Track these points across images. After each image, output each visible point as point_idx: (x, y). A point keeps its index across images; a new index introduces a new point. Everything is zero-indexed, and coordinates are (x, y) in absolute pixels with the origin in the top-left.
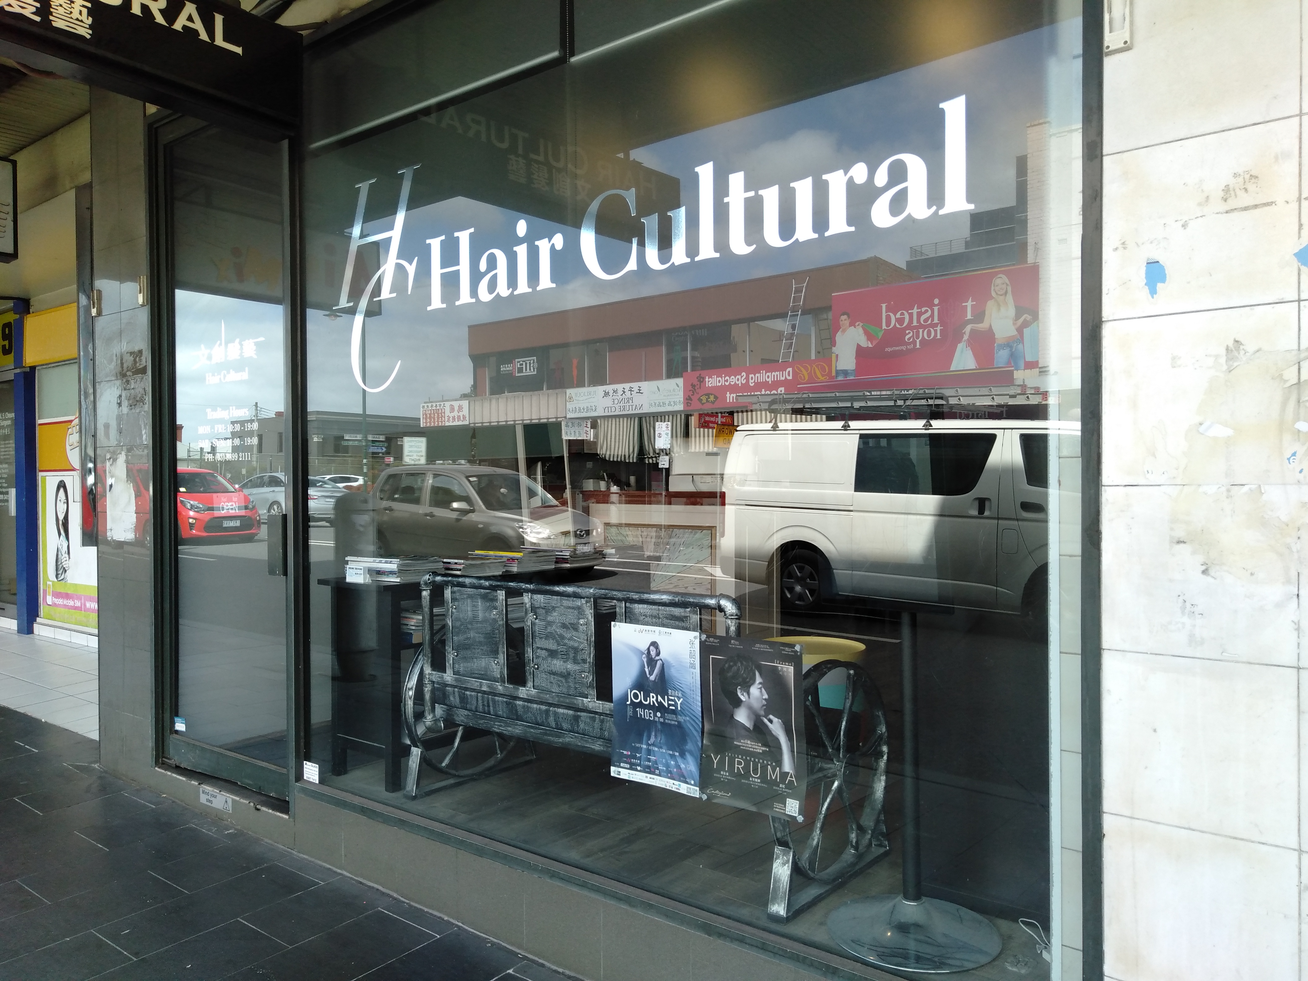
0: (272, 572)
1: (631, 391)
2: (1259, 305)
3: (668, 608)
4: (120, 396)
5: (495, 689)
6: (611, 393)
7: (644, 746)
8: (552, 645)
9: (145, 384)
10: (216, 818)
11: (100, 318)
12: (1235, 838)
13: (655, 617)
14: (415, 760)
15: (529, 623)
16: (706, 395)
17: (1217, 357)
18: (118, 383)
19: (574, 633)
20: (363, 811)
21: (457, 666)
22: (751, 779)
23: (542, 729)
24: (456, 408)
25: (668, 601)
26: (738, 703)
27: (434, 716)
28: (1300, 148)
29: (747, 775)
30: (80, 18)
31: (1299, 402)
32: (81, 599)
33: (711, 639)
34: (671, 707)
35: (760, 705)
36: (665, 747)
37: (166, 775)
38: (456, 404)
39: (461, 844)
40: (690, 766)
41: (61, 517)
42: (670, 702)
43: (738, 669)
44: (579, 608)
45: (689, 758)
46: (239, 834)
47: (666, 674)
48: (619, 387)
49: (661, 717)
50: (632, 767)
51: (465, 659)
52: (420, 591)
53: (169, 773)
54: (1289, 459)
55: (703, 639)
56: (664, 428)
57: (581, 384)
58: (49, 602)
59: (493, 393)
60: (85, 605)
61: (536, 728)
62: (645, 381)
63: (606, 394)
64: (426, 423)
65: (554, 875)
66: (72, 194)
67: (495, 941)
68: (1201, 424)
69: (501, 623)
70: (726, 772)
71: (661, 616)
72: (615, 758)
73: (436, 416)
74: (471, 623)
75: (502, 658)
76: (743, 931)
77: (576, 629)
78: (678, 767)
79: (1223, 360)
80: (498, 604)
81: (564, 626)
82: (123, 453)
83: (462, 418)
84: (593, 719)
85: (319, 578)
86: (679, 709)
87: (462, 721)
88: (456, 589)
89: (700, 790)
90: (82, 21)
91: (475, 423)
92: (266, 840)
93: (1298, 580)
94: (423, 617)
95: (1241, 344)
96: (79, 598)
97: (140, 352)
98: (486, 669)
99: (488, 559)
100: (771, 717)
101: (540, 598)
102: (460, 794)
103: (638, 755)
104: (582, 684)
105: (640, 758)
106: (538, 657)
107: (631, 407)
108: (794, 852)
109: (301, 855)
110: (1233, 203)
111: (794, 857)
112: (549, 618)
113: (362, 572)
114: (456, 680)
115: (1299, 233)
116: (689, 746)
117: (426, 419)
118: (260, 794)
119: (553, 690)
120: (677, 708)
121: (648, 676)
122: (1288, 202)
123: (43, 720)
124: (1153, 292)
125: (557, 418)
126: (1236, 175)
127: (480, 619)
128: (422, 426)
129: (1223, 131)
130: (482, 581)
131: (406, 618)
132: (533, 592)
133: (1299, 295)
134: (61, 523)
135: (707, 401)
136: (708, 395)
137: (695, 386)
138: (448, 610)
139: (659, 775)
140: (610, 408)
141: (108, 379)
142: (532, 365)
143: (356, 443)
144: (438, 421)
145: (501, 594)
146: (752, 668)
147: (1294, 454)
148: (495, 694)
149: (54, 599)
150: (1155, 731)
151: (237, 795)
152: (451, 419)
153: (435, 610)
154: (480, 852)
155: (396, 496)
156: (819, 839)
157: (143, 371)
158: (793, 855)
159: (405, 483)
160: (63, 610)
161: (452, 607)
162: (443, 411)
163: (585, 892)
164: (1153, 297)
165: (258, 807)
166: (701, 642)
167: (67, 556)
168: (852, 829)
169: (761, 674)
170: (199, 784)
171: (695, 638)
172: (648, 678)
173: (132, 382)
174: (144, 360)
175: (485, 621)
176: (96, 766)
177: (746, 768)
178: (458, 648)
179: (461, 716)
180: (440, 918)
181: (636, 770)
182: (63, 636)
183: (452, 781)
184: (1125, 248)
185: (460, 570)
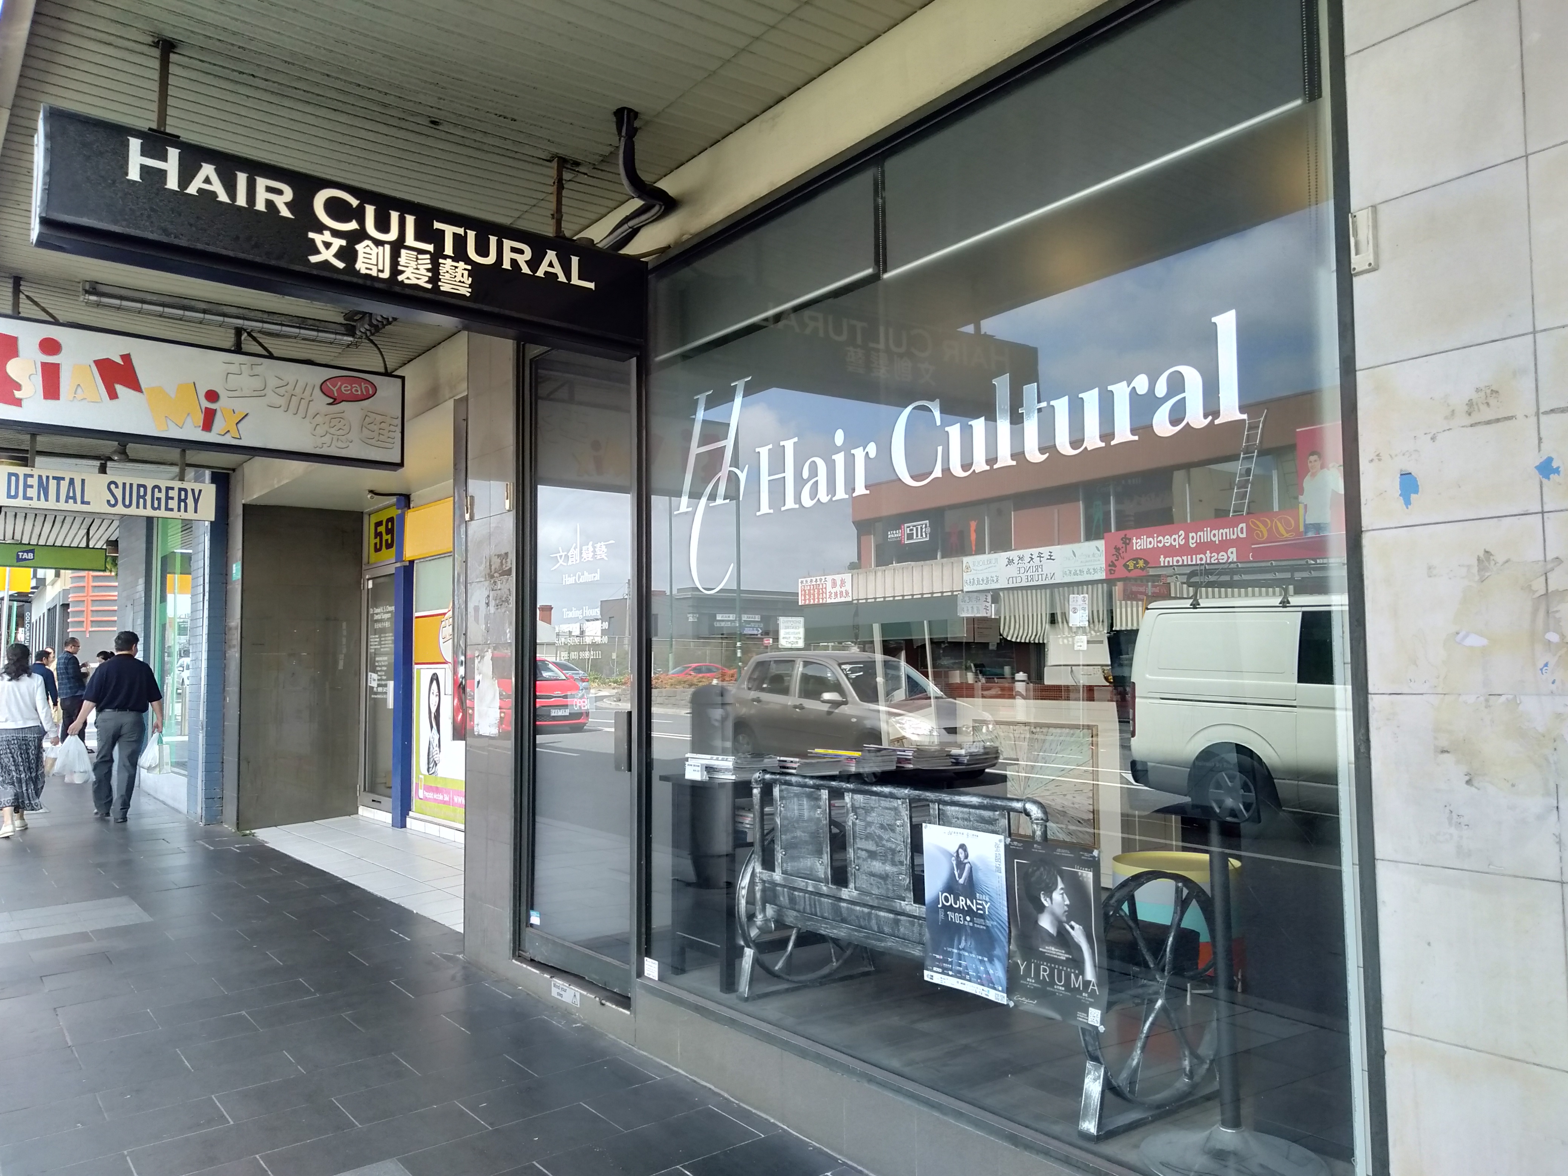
0: (618, 768)
1: (1040, 557)
2: (1506, 516)
3: (978, 811)
4: (489, 596)
5: (821, 889)
6: (1016, 560)
7: (955, 951)
8: (871, 846)
9: (510, 584)
10: (565, 1012)
11: (473, 522)
12: (1511, 1059)
13: (966, 820)
14: (748, 961)
15: (850, 823)
16: (1133, 559)
17: (1469, 567)
18: (487, 583)
19: (892, 834)
20: (697, 1009)
21: (785, 865)
22: (1055, 987)
23: (865, 932)
24: (839, 583)
25: (977, 804)
26: (1041, 908)
27: (765, 916)
28: (1536, 364)
29: (1052, 983)
30: (462, 280)
31: (1548, 612)
32: (449, 794)
33: (1015, 843)
34: (979, 912)
35: (1063, 911)
36: (974, 952)
37: (522, 967)
38: (838, 578)
39: (785, 1045)
40: (998, 971)
41: (433, 710)
42: (978, 906)
43: (1041, 874)
44: (896, 809)
45: (997, 963)
46: (586, 1028)
47: (974, 878)
48: (1026, 553)
49: (970, 921)
50: (944, 972)
51: (793, 858)
52: (751, 789)
53: (525, 966)
54: (1541, 670)
55: (1007, 843)
56: (1080, 602)
57: (980, 551)
58: (421, 796)
59: (878, 564)
60: (453, 800)
61: (860, 932)
62: (1059, 544)
63: (1010, 561)
64: (805, 600)
65: (871, 1080)
66: (450, 404)
67: (818, 1145)
68: (1458, 633)
69: (825, 822)
70: (1032, 979)
71: (972, 819)
72: (928, 962)
73: (816, 593)
74: (797, 821)
75: (826, 858)
76: (1048, 1144)
77: (893, 831)
78: (987, 973)
79: (1475, 570)
80: (822, 803)
81: (882, 827)
82: (490, 651)
83: (844, 594)
84: (913, 924)
85: (661, 774)
86: (987, 913)
87: (791, 922)
88: (784, 787)
89: (1007, 997)
90: (463, 282)
91: (858, 600)
92: (610, 1036)
93: (1557, 793)
94: (754, 815)
95: (1491, 555)
96: (448, 792)
97: (506, 554)
98: (811, 869)
99: (824, 758)
100: (1073, 923)
101: (859, 797)
102: (792, 1000)
103: (950, 960)
104: (899, 886)
105: (951, 963)
106: (858, 858)
107: (1040, 576)
108: (1105, 1068)
109: (641, 1052)
110: (1476, 417)
111: (1106, 1073)
112: (869, 819)
113: (699, 769)
114: (784, 879)
115: (1539, 446)
116: (997, 952)
117: (805, 597)
118: (605, 989)
119: (873, 892)
120: (985, 912)
121: (958, 879)
122: (1527, 416)
123: (415, 912)
124: (1408, 502)
125: (952, 592)
126: (1478, 390)
127: (806, 818)
128: (800, 604)
129: (1465, 347)
130: (807, 780)
131: (741, 816)
132: (854, 791)
133: (1542, 507)
134: (433, 716)
135: (1135, 567)
136: (1136, 560)
137: (1119, 549)
138: (777, 808)
139: (970, 981)
140: (1014, 579)
141: (478, 580)
142: (924, 530)
143: (729, 624)
144: (818, 599)
145: (825, 794)
146: (1054, 873)
147: (1546, 665)
148: (822, 895)
149: (425, 793)
150: (1429, 944)
151: (584, 990)
152: (833, 595)
153: (767, 809)
154: (803, 1053)
155: (765, 686)
156: (1139, 1059)
157: (509, 572)
158: (1105, 1071)
159: (774, 670)
160: (433, 804)
161: (780, 805)
162: (824, 586)
163: (901, 1099)
164: (1407, 508)
165: (603, 1002)
166: (1006, 846)
167: (438, 749)
168: (1185, 1056)
169: (1063, 881)
170: (551, 977)
171: (1000, 841)
172: (957, 881)
173: (499, 582)
174: (509, 562)
175: (810, 820)
176: (461, 956)
177: (1051, 975)
178: (785, 848)
179: (791, 917)
180: (766, 1119)
181: (948, 975)
182: (432, 830)
183: (786, 986)
184: (1380, 460)
185: (795, 769)
